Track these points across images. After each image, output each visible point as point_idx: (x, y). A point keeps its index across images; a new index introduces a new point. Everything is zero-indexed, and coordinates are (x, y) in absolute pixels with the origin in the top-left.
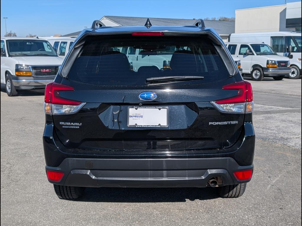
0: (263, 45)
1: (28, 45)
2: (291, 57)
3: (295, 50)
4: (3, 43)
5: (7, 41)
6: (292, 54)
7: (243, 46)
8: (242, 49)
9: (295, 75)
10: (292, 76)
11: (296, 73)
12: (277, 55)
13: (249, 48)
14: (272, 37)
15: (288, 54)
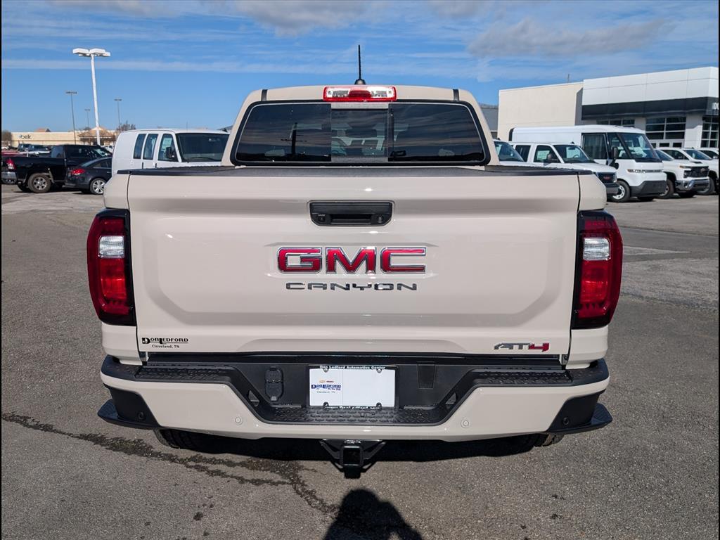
0: (573, 147)
1: (210, 142)
2: (616, 166)
3: (620, 155)
4: (171, 139)
5: (177, 135)
6: (617, 161)
7: (540, 148)
8: (539, 153)
9: (621, 196)
10: (617, 197)
11: (623, 193)
12: (594, 162)
13: (552, 152)
14: (583, 134)
15: (610, 161)
